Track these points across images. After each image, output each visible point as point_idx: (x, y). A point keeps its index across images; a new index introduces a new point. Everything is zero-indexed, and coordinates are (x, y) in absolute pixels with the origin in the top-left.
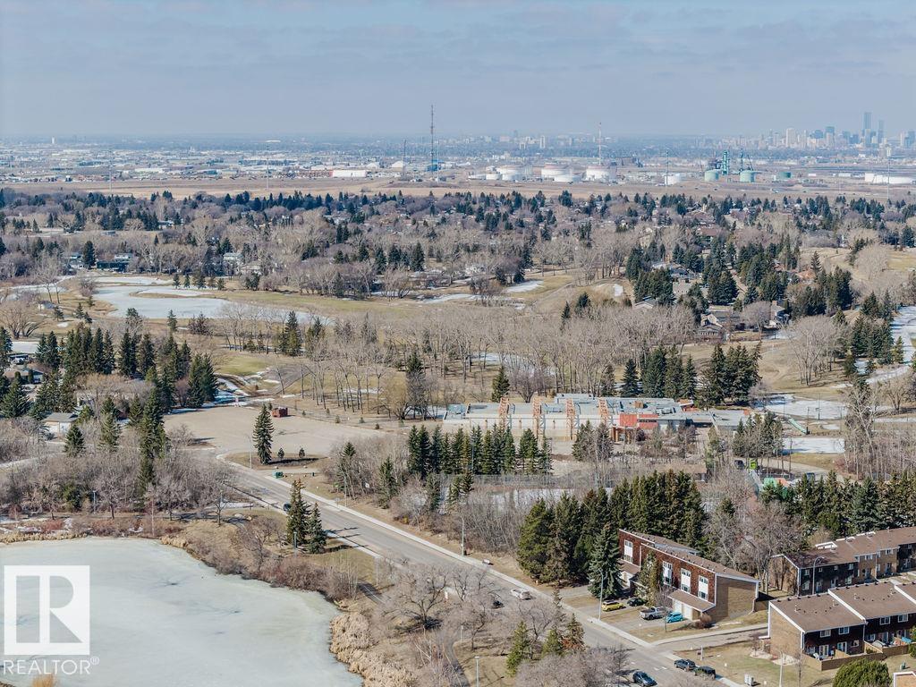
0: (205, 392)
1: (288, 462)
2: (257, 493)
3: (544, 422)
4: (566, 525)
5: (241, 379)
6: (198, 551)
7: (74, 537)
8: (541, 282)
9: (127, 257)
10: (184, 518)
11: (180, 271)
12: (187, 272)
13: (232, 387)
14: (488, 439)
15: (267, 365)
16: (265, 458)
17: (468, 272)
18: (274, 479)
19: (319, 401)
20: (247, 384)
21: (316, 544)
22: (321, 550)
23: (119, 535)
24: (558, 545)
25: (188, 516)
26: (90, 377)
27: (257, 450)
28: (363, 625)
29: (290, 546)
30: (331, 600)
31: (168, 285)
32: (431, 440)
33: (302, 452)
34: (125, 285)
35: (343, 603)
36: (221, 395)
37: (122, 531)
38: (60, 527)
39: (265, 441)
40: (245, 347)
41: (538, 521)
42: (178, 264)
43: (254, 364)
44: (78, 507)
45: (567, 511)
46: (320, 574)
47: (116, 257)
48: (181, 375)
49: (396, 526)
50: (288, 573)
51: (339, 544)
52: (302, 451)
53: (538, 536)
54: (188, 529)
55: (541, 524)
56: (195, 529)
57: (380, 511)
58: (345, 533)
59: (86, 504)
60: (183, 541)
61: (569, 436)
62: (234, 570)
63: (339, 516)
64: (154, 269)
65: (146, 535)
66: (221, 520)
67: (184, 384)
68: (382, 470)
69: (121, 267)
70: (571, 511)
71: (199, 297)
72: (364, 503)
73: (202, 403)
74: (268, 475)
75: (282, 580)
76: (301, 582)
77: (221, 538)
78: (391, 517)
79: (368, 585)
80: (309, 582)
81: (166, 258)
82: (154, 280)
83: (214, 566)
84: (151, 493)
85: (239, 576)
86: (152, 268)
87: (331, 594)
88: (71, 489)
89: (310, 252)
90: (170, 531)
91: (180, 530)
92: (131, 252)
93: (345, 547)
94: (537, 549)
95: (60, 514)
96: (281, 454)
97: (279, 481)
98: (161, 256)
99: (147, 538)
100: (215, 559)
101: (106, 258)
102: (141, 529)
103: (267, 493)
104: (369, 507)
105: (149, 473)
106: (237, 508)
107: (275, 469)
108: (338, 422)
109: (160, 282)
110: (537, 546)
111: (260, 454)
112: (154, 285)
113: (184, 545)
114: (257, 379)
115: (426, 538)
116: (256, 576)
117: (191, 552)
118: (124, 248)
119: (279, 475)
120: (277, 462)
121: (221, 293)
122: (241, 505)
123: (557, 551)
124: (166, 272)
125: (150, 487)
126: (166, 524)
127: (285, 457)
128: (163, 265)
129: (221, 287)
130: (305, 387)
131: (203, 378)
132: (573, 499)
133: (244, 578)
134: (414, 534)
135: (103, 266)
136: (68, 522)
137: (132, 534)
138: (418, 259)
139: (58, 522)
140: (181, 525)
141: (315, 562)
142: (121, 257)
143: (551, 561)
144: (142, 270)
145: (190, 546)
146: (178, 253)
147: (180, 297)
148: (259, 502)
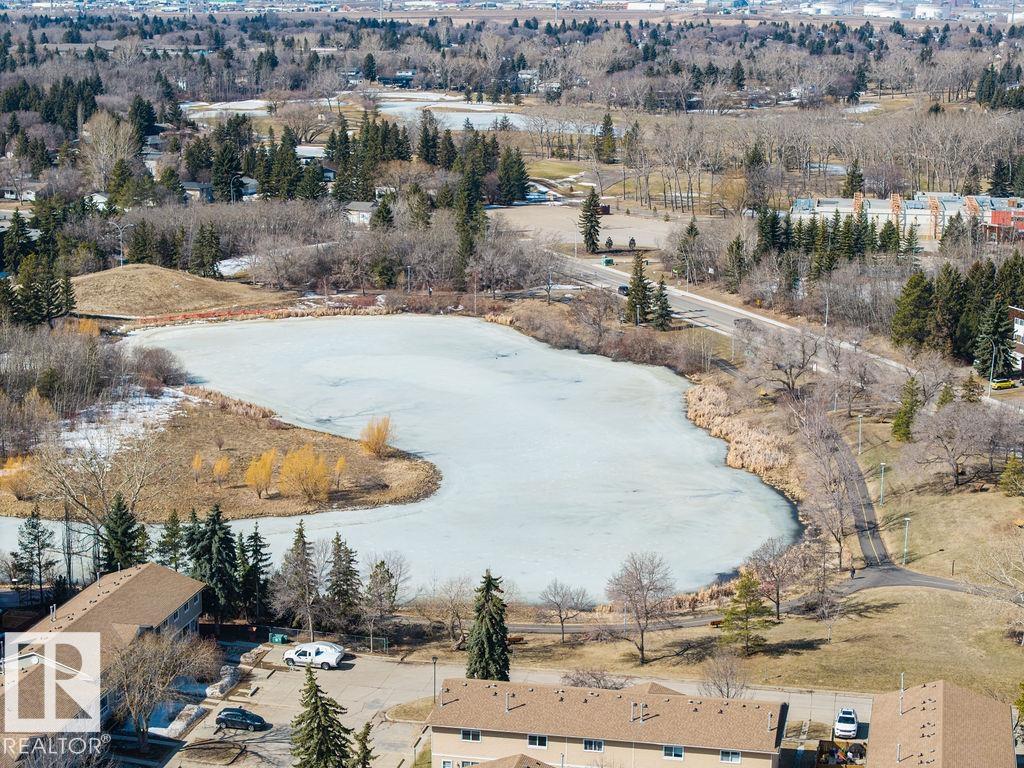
0: (516, 190)
1: (618, 252)
2: (587, 278)
3: (905, 218)
4: (948, 301)
5: (553, 182)
6: (528, 327)
7: (388, 313)
8: (877, 105)
9: (410, 74)
10: (508, 298)
11: (471, 87)
12: (479, 89)
13: (543, 189)
14: (848, 224)
15: (580, 171)
16: (592, 247)
17: (794, 93)
18: (603, 267)
19: (644, 203)
20: (559, 186)
21: (660, 321)
22: (666, 328)
23: (437, 313)
24: (939, 318)
25: (513, 296)
26: (392, 163)
27: (583, 237)
28: (722, 395)
29: (631, 324)
30: (681, 374)
31: (458, 101)
32: (783, 224)
33: (632, 242)
34: (409, 100)
35: (696, 377)
36: (533, 195)
37: (440, 308)
38: (373, 303)
39: (593, 227)
40: (553, 154)
41: (917, 292)
42: (469, 80)
43: (564, 169)
44: (390, 284)
45: (948, 286)
46: (666, 349)
47: (398, 74)
48: (489, 170)
49: (748, 309)
50: (632, 346)
51: (685, 324)
52: (633, 240)
53: (916, 310)
54: (514, 309)
55: (919, 297)
56: (520, 307)
57: (727, 295)
58: (691, 315)
59: (401, 279)
60: (509, 319)
61: (933, 234)
62: (570, 344)
63: (682, 299)
64: (441, 87)
65: (468, 312)
66: (551, 300)
67: (493, 177)
68: (731, 249)
69: (405, 84)
70: (952, 285)
71: (494, 111)
72: (708, 288)
73: (514, 200)
74: (598, 263)
75: (626, 353)
76: (647, 356)
77: (553, 316)
78: (740, 300)
79: (722, 360)
80: (654, 357)
81: (457, 73)
82: (443, 96)
83: (547, 341)
84: (474, 268)
85: (576, 351)
86: (440, 84)
87: (681, 367)
88: (383, 265)
89: (616, 68)
90: (493, 309)
91: (505, 309)
92: (415, 68)
93: (690, 326)
94: (914, 324)
95: (371, 292)
96: (609, 243)
97: (608, 269)
98: (450, 70)
99: (469, 316)
100: (547, 334)
101: (387, 73)
102: (461, 307)
103: (597, 278)
104: (715, 292)
105: (469, 248)
106: (568, 289)
107: (603, 258)
108: (667, 220)
109: (448, 98)
110: (915, 320)
111: (586, 241)
112: (442, 100)
113: (511, 322)
114: (571, 182)
115: (783, 321)
116: (595, 351)
117: (519, 329)
118: (407, 64)
119: (609, 263)
120: (606, 252)
121: (519, 109)
122: (570, 287)
123: (939, 327)
124: (454, 89)
125: (471, 261)
126: (489, 303)
127: (613, 247)
128: (451, 81)
129: (518, 103)
130: (627, 190)
131: (514, 174)
132: (956, 272)
133: (582, 353)
134: (768, 317)
135: (385, 81)
136: (381, 299)
137: (451, 312)
138: (738, 78)
139: (371, 299)
140: (506, 304)
141: (662, 339)
142: (404, 74)
143: (931, 337)
144: (428, 87)
145: (517, 324)
146: (469, 67)
147: (473, 111)
148: (590, 286)
